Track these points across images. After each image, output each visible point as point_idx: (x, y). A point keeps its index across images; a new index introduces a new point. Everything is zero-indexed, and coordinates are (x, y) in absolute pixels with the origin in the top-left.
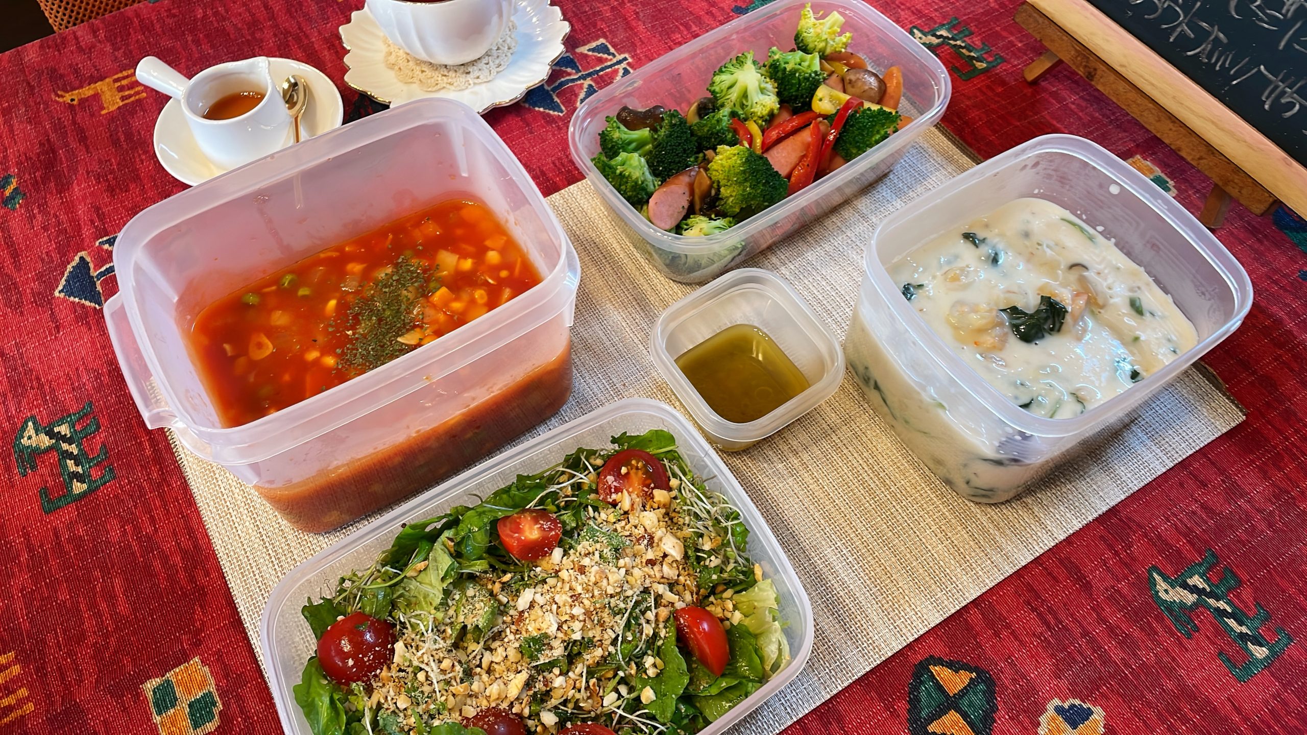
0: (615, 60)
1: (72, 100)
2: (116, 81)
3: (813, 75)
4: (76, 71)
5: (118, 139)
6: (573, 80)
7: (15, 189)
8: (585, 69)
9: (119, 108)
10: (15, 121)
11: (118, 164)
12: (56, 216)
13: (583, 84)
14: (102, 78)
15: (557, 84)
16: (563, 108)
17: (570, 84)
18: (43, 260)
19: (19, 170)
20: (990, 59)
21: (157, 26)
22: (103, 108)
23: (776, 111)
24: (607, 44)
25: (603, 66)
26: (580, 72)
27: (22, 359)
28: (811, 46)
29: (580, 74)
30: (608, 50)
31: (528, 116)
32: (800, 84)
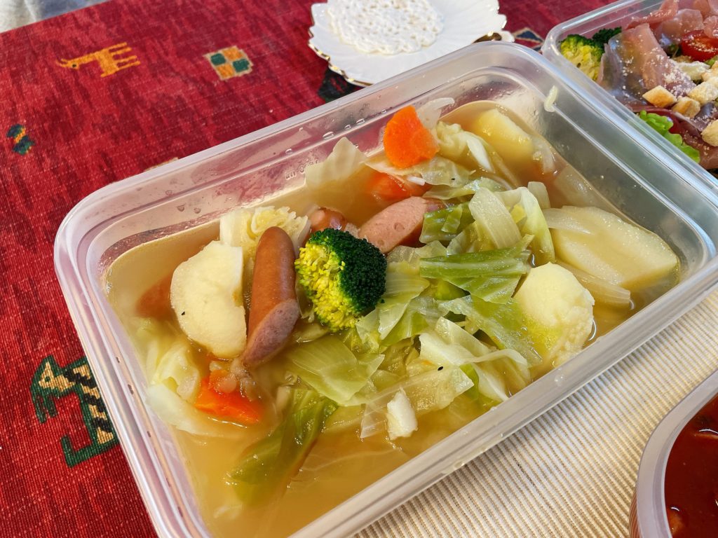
1: (74, 66)
2: (111, 51)
4: (76, 43)
5: (118, 97)
7: (25, 139)
9: (117, 73)
10: (24, 83)
11: (120, 117)
12: (64, 160)
14: (99, 49)
18: (54, 201)
19: (28, 121)
21: (144, 11)
22: (102, 72)
27: (36, 295)
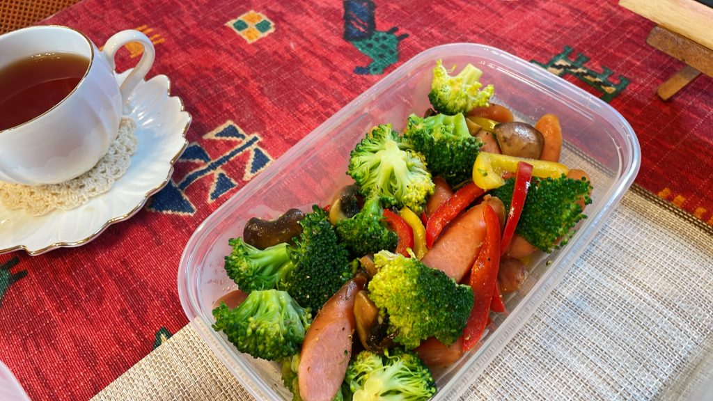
0: (244, 142)
3: (468, 144)
6: (202, 172)
8: (215, 157)
13: (213, 174)
15: (185, 179)
16: (193, 206)
17: (199, 178)
20: (616, 82)
23: (432, 192)
24: (235, 125)
25: (233, 150)
26: (209, 160)
28: (450, 104)
29: (209, 163)
30: (237, 131)
31: (155, 223)
32: (453, 155)
